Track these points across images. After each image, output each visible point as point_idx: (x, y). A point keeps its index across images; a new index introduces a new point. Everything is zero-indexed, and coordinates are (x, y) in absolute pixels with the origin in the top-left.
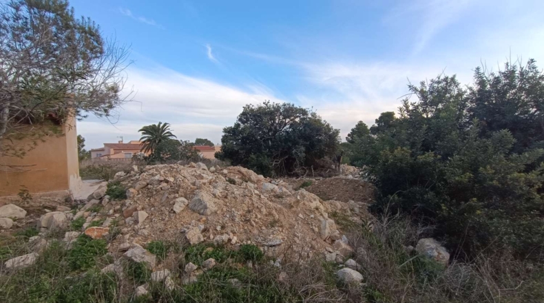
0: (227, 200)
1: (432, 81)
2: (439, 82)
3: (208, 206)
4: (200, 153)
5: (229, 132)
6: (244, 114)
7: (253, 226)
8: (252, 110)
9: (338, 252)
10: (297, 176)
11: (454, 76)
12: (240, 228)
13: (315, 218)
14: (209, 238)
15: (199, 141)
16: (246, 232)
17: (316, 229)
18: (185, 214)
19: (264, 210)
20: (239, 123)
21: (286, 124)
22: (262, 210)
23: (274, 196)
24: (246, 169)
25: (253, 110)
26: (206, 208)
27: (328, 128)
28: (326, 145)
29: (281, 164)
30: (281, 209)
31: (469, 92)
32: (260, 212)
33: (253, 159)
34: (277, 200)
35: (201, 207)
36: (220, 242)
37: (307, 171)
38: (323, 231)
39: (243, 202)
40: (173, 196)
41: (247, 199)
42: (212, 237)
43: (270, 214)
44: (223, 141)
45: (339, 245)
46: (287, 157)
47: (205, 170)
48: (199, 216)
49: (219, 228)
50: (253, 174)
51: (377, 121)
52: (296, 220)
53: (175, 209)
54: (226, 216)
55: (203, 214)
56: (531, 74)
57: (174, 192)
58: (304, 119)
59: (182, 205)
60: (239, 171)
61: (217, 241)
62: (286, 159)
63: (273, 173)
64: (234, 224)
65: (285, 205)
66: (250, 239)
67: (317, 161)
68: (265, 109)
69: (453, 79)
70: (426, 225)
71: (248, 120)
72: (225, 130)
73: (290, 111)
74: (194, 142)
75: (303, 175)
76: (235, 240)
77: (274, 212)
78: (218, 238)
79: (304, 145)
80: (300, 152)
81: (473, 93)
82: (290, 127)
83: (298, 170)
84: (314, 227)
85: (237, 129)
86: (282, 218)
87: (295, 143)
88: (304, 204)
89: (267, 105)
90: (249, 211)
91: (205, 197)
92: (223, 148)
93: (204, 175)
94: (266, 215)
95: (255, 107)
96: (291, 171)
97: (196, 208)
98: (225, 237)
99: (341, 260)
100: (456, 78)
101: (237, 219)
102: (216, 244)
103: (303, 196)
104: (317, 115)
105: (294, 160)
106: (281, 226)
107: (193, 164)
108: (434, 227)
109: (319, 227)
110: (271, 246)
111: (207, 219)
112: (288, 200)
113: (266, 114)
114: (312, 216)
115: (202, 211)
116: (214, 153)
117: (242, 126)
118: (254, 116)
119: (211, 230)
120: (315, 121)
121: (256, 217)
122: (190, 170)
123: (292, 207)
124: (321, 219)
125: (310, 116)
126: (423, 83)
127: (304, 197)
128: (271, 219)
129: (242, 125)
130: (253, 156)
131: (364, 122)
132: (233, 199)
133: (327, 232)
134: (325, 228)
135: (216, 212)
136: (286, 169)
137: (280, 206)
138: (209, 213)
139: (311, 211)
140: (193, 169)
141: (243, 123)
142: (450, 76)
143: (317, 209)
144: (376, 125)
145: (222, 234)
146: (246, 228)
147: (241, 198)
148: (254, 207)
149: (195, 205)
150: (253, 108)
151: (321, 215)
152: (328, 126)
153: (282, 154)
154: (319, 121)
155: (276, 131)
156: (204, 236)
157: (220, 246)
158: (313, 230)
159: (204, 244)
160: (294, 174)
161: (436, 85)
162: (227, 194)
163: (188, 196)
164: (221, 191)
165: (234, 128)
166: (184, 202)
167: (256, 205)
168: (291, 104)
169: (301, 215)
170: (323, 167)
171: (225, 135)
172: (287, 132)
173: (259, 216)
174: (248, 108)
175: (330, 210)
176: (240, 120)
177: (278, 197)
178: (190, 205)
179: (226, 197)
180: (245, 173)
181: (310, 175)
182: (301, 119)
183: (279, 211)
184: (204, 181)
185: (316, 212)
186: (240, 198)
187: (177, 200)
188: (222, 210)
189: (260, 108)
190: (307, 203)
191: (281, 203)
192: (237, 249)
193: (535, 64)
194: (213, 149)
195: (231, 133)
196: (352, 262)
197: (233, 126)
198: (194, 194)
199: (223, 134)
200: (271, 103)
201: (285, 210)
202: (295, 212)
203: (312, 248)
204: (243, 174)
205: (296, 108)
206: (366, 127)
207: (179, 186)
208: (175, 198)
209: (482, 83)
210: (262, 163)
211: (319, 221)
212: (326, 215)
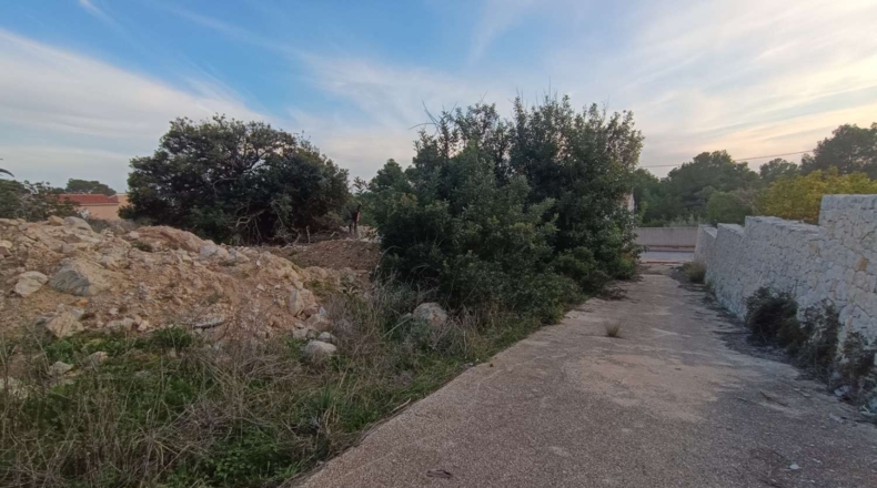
0: (129, 272)
1: (470, 108)
2: (478, 112)
3: (91, 279)
4: (81, 209)
5: (144, 167)
6: (173, 134)
7: (178, 304)
8: (190, 129)
9: (310, 327)
10: (282, 243)
11: (494, 105)
12: (154, 309)
13: (281, 289)
14: (95, 326)
15: (76, 185)
16: (165, 313)
17: (283, 303)
18: (42, 297)
19: (199, 283)
20: (166, 150)
21: (257, 159)
22: (195, 282)
23: (219, 264)
24: (179, 231)
25: (192, 129)
26: (86, 284)
27: (330, 166)
28: (327, 194)
29: (251, 224)
30: (228, 280)
31: (509, 128)
32: (192, 285)
33: (197, 215)
34: (225, 268)
35: (76, 283)
36: (117, 330)
37: (299, 236)
38: (291, 305)
39: (161, 273)
40: (11, 271)
41: (169, 269)
42: (100, 323)
43: (210, 287)
44: (132, 183)
45: (314, 319)
46: (261, 212)
47: (85, 229)
48: (73, 299)
49: (114, 311)
50: (192, 238)
51: (415, 160)
52: (253, 293)
53: (18, 291)
54: (127, 294)
55: (81, 295)
56: (565, 113)
57: (15, 265)
58: (291, 150)
59: (35, 282)
60: (162, 233)
61: (110, 328)
62: (261, 216)
63: (237, 238)
64: (144, 304)
65: (236, 275)
66: (172, 322)
67: (316, 219)
68: (215, 129)
69: (492, 110)
70: (429, 287)
71: (182, 146)
72: (135, 164)
73: (263, 137)
74: (64, 187)
75: (291, 242)
76: (144, 324)
77: (217, 284)
78: (112, 324)
79: (290, 194)
80: (283, 203)
81: (512, 131)
82: (267, 164)
83: (281, 233)
84: (279, 300)
85: (160, 162)
86: (229, 291)
87: (274, 189)
88: (267, 271)
89: (220, 121)
90: (172, 286)
91: (85, 268)
92: (133, 197)
93: (82, 237)
94: (203, 289)
95: (196, 124)
96: (272, 235)
97: (66, 286)
98: (126, 322)
99: (312, 335)
100: (496, 109)
101: (149, 297)
102: (108, 333)
103: (266, 262)
104: (312, 144)
105: (275, 216)
106: (229, 302)
107: (57, 219)
108: (437, 289)
109: (287, 300)
110: (209, 327)
111: (91, 301)
112: (240, 267)
113: (217, 137)
114: (278, 286)
115: (79, 290)
116: (116, 208)
117: (172, 156)
118: (194, 139)
119: (98, 316)
120: (308, 154)
121: (185, 292)
122: (49, 229)
123: (247, 276)
124: (291, 288)
125: (299, 146)
126: (459, 111)
127: (268, 262)
128: (210, 293)
129: (171, 154)
130: (195, 210)
131: (396, 161)
132: (141, 270)
133: (298, 305)
134: (295, 299)
135: (108, 291)
136: (263, 232)
137: (226, 276)
138: (94, 293)
139: (277, 280)
140: (57, 227)
141: (174, 151)
142: (490, 105)
143: (287, 277)
144: (414, 166)
145: (121, 318)
146: (166, 308)
147: (157, 268)
148: (181, 280)
149: (64, 282)
150: (193, 125)
151: (293, 284)
152: (330, 163)
153: (254, 208)
154: (316, 155)
155: (240, 169)
156: (84, 325)
157: (118, 335)
158: (277, 304)
159: (85, 335)
160: (276, 240)
161: (474, 115)
162: (130, 263)
163: (47, 269)
164: (118, 258)
165: (154, 160)
166: (38, 279)
167: (185, 276)
168: (266, 124)
169: (260, 287)
170: (326, 228)
171: (136, 173)
172: (261, 171)
173: (190, 291)
174: (182, 124)
175: (308, 279)
176: (166, 145)
177: (227, 264)
178: (53, 283)
179: (128, 267)
180: (174, 236)
181: (304, 241)
182: (285, 150)
183: (225, 283)
184: (81, 245)
185: (285, 281)
186: (154, 269)
187: (22, 275)
188: (120, 286)
189: (206, 126)
190: (271, 270)
191: (230, 273)
192: (149, 337)
193: (570, 102)
194: (115, 201)
195: (148, 171)
196: (326, 335)
197: (152, 155)
198: (60, 265)
199: (132, 170)
200: (228, 120)
201: (234, 280)
202: (251, 283)
203: (275, 325)
204: (171, 238)
205: (273, 132)
206: (400, 169)
207: (26, 254)
208: (17, 273)
209: (521, 118)
210: (214, 222)
211: (288, 291)
212: (301, 285)
